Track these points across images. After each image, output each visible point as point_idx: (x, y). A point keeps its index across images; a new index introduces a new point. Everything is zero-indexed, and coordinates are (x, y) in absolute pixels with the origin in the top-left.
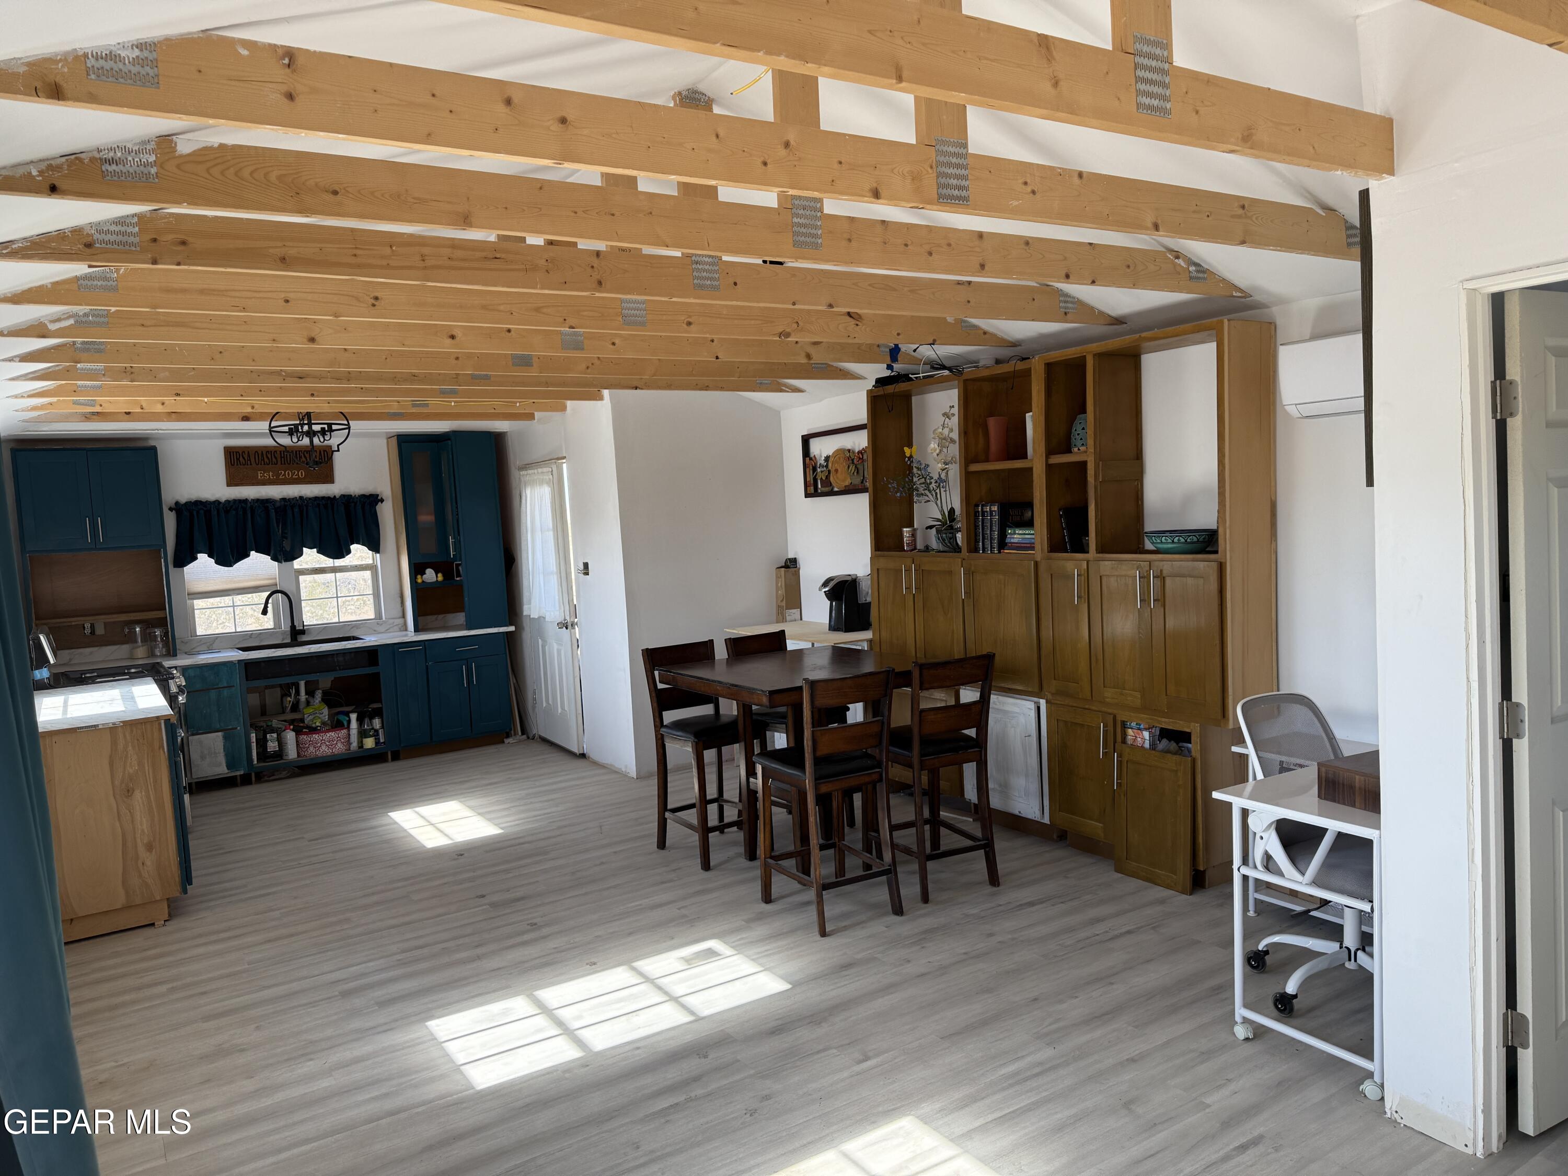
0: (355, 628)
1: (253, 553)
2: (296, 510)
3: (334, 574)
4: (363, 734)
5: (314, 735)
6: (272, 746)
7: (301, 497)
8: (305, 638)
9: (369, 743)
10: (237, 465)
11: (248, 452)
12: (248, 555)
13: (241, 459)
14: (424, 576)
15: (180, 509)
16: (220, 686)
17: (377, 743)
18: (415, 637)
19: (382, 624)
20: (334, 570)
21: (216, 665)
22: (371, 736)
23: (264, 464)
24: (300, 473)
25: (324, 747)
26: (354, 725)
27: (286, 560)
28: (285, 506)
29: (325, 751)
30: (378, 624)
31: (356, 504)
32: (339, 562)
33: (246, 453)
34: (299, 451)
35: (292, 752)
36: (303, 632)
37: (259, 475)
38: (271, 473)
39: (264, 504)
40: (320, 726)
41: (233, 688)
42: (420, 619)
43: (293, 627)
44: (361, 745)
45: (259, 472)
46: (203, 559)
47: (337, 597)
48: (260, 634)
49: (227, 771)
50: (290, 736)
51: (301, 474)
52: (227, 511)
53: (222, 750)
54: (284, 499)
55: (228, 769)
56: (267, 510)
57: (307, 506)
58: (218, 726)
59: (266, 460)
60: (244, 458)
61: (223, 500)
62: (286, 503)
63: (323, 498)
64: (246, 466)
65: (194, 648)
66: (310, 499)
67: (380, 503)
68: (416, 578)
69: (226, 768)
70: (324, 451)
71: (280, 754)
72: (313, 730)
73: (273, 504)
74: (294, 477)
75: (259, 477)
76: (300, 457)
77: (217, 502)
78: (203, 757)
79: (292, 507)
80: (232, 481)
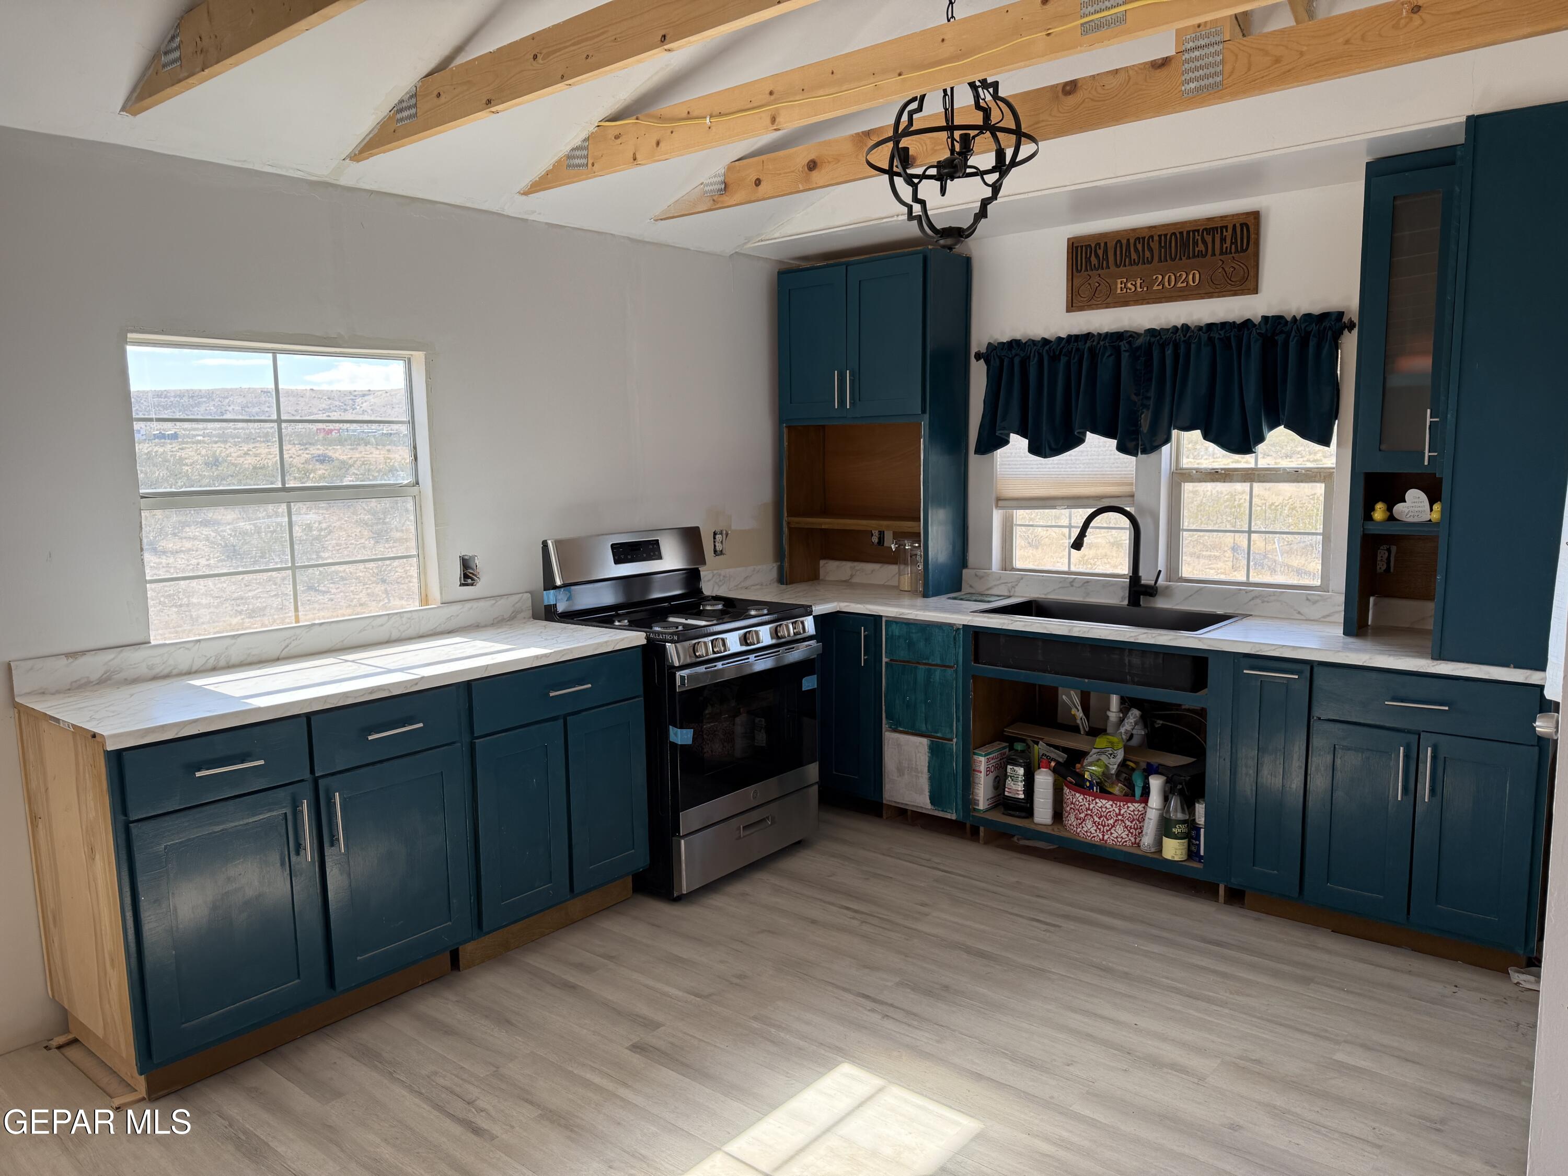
0: (1258, 601)
1: (1090, 436)
2: (1169, 352)
3: (1248, 484)
4: (1165, 828)
5: (1078, 795)
6: (1016, 788)
7: (1185, 327)
8: (1161, 603)
9: (1173, 850)
10: (1086, 270)
11: (1106, 243)
12: (1080, 441)
13: (1093, 258)
14: (1399, 508)
15: (995, 356)
16: (930, 661)
17: (1192, 853)
19: (1315, 602)
20: (1249, 476)
21: (928, 625)
22: (1176, 837)
23: (1131, 264)
24: (1191, 277)
25: (1089, 824)
26: (1155, 800)
27: (1144, 452)
28: (1150, 344)
29: (1089, 831)
30: (1308, 599)
31: (1288, 335)
32: (1244, 461)
33: (1102, 245)
34: (1194, 231)
35: (1043, 812)
36: (1151, 591)
37: (1119, 286)
38: (1139, 281)
39: (1117, 338)
40: (1089, 781)
41: (950, 672)
43: (1135, 577)
44: (1159, 844)
45: (1119, 281)
46: (1018, 444)
47: (1250, 532)
48: (1088, 582)
49: (929, 806)
50: (1044, 780)
51: (1194, 277)
53: (926, 769)
54: (1151, 332)
55: (932, 803)
56: (1117, 351)
57: (1188, 343)
58: (924, 728)
59: (1134, 256)
60: (1097, 256)
61: (1063, 335)
62: (1153, 339)
63: (1224, 325)
64: (1100, 271)
65: (990, 588)
66: (1200, 328)
67: (1346, 332)
68: (1369, 509)
69: (928, 801)
70: (1242, 225)
71: (1026, 807)
72: (1080, 785)
73: (1129, 343)
74: (1179, 285)
75: (1119, 291)
76: (1196, 243)
77: (1045, 341)
78: (900, 771)
79: (1164, 346)
80: (1073, 305)
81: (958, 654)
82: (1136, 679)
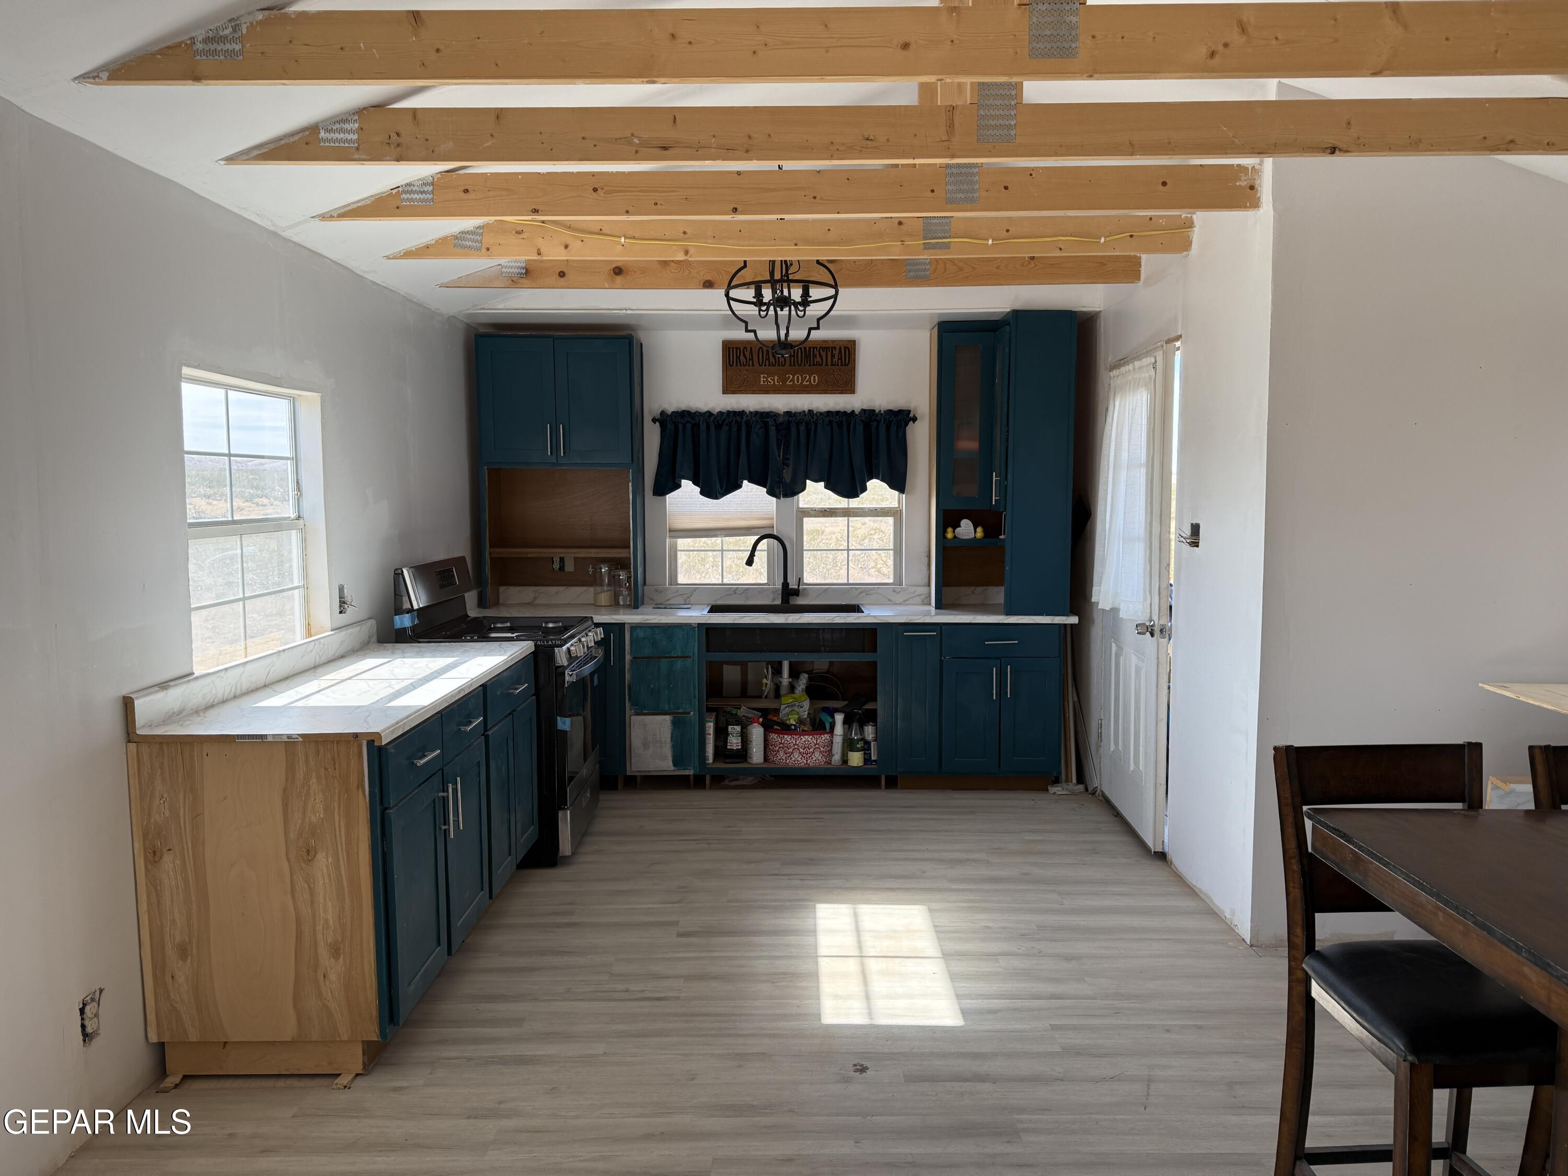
0: (864, 594)
1: (745, 482)
2: (802, 428)
3: (846, 518)
4: (849, 745)
5: (786, 736)
6: (734, 742)
7: (810, 411)
8: (800, 601)
9: (856, 759)
10: (737, 365)
11: (751, 348)
12: (739, 486)
13: (742, 357)
14: (958, 530)
15: (667, 421)
16: (672, 655)
17: (867, 760)
18: (937, 614)
19: (899, 592)
20: (847, 513)
21: (670, 626)
22: (858, 750)
23: (769, 365)
24: (812, 378)
25: (796, 755)
26: (839, 729)
27: (786, 496)
28: (789, 422)
29: (797, 760)
30: (894, 591)
31: (879, 422)
32: (854, 503)
33: (749, 349)
34: (814, 348)
35: (757, 755)
36: (796, 593)
37: (762, 379)
38: (776, 378)
39: (764, 417)
40: (794, 725)
41: (689, 660)
42: (946, 590)
43: (785, 584)
44: (845, 761)
45: (762, 376)
46: (688, 488)
47: (848, 550)
48: (747, 589)
49: (672, 768)
50: (757, 732)
51: (815, 379)
52: (719, 427)
53: (669, 740)
54: (788, 413)
55: (674, 765)
56: (766, 426)
57: (816, 423)
58: (667, 707)
59: (772, 359)
60: (745, 356)
61: (715, 412)
62: (790, 419)
63: (838, 413)
64: (747, 367)
65: (669, 600)
66: (821, 414)
67: (911, 423)
68: (945, 531)
69: (672, 764)
70: (845, 348)
71: (743, 754)
72: (786, 729)
73: (775, 420)
74: (804, 383)
75: (762, 383)
76: (815, 356)
77: (709, 414)
78: (646, 745)
79: (798, 424)
80: (729, 388)
81: (695, 646)
82: (828, 649)
